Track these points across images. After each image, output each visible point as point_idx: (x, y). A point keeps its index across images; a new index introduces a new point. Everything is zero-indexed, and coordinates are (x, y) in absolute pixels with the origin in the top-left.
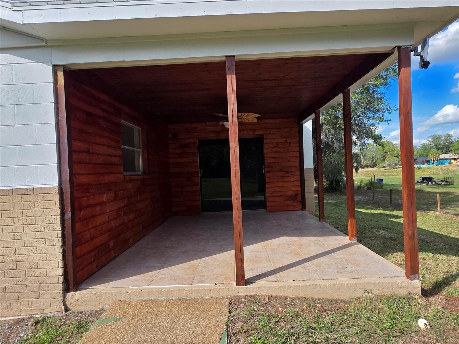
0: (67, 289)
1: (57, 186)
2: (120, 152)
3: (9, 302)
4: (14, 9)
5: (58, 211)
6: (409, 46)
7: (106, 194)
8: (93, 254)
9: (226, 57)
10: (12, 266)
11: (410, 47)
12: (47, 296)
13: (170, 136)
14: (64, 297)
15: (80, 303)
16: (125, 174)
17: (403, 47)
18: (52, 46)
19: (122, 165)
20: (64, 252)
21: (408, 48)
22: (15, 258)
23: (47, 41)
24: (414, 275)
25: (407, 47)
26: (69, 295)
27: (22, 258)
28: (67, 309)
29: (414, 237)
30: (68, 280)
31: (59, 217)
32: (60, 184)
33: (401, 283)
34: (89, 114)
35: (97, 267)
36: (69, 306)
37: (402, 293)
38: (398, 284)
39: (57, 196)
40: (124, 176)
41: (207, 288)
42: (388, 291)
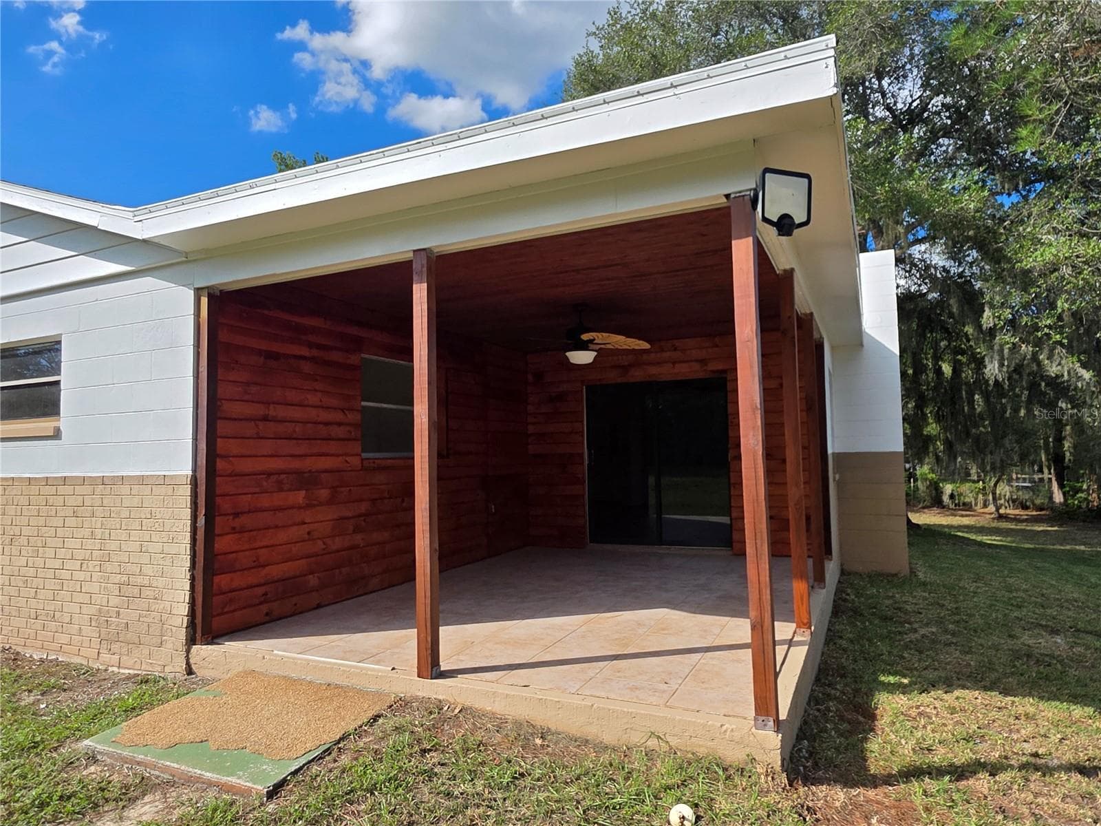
0: (191, 641)
1: (190, 473)
2: (353, 417)
3: (130, 646)
4: (137, 219)
5: (187, 513)
6: (747, 190)
7: (304, 492)
8: (261, 591)
9: (414, 251)
10: (136, 591)
11: (748, 193)
12: (170, 645)
13: (530, 378)
14: (188, 651)
15: (206, 664)
16: (364, 455)
17: (732, 196)
18: (195, 260)
19: (358, 440)
20: (193, 579)
21: (743, 196)
22: (139, 580)
23: (186, 254)
24: (764, 718)
25: (743, 194)
26: (195, 648)
27: (146, 582)
28: (190, 672)
29: (762, 627)
30: (196, 624)
31: (189, 522)
32: (194, 470)
33: (732, 730)
34: (271, 356)
35: (267, 614)
36: (194, 667)
37: (734, 755)
38: (725, 731)
39: (187, 490)
40: (362, 460)
41: (373, 673)
42: (701, 743)
